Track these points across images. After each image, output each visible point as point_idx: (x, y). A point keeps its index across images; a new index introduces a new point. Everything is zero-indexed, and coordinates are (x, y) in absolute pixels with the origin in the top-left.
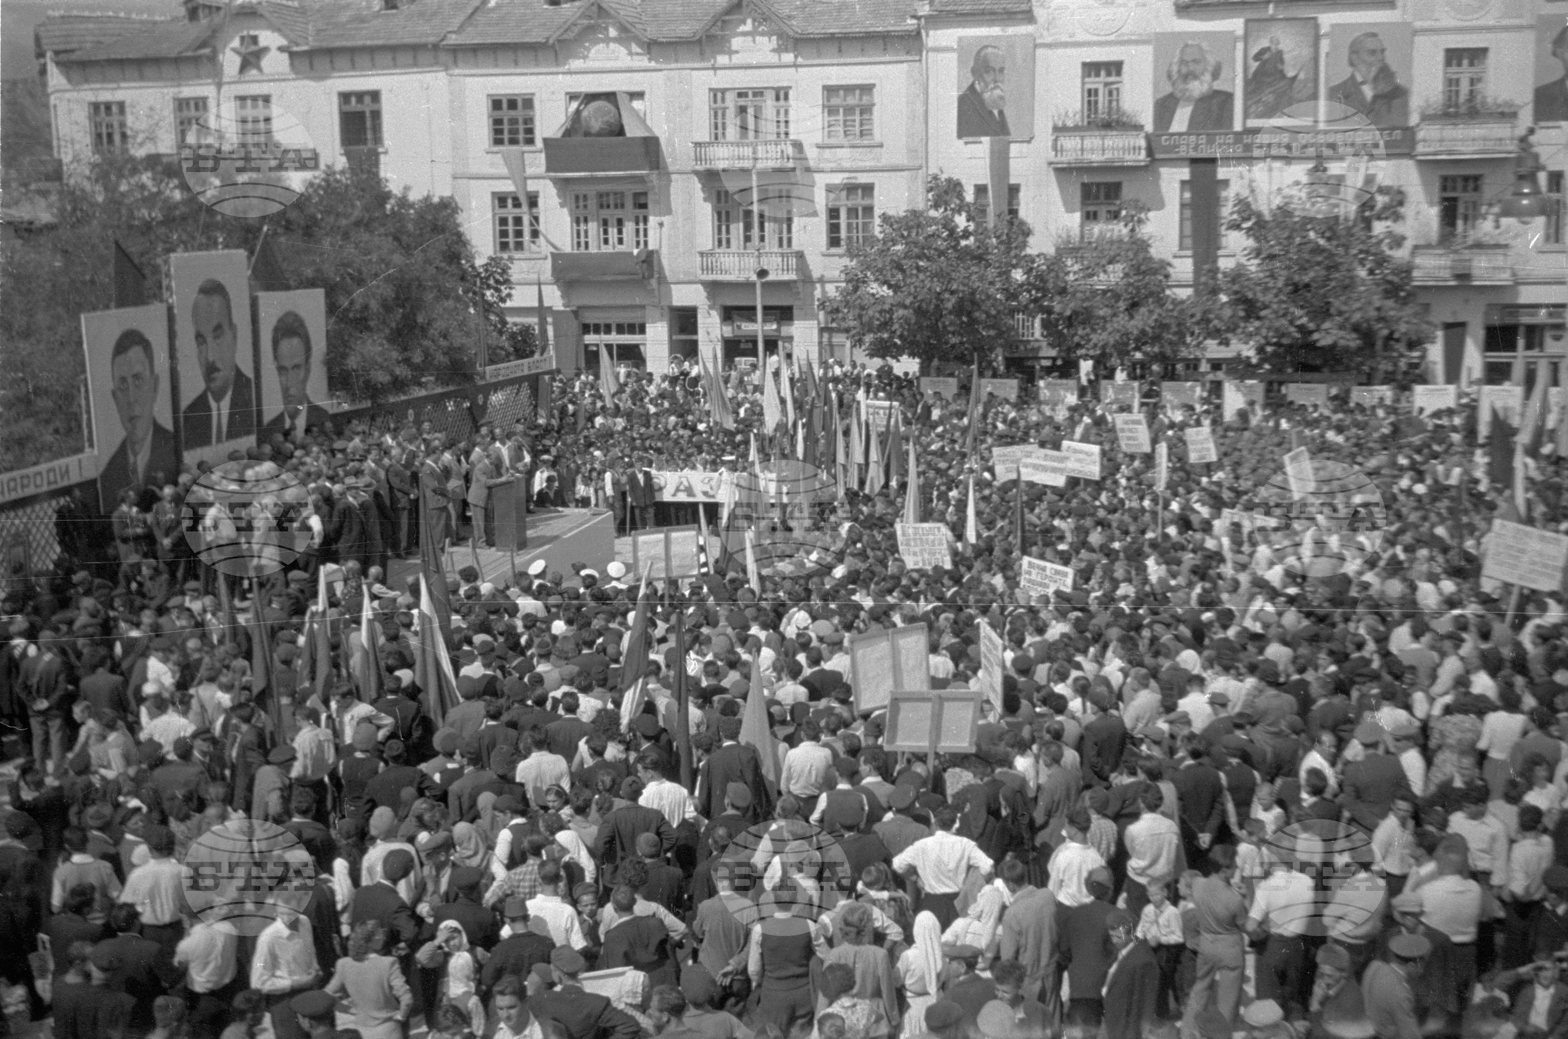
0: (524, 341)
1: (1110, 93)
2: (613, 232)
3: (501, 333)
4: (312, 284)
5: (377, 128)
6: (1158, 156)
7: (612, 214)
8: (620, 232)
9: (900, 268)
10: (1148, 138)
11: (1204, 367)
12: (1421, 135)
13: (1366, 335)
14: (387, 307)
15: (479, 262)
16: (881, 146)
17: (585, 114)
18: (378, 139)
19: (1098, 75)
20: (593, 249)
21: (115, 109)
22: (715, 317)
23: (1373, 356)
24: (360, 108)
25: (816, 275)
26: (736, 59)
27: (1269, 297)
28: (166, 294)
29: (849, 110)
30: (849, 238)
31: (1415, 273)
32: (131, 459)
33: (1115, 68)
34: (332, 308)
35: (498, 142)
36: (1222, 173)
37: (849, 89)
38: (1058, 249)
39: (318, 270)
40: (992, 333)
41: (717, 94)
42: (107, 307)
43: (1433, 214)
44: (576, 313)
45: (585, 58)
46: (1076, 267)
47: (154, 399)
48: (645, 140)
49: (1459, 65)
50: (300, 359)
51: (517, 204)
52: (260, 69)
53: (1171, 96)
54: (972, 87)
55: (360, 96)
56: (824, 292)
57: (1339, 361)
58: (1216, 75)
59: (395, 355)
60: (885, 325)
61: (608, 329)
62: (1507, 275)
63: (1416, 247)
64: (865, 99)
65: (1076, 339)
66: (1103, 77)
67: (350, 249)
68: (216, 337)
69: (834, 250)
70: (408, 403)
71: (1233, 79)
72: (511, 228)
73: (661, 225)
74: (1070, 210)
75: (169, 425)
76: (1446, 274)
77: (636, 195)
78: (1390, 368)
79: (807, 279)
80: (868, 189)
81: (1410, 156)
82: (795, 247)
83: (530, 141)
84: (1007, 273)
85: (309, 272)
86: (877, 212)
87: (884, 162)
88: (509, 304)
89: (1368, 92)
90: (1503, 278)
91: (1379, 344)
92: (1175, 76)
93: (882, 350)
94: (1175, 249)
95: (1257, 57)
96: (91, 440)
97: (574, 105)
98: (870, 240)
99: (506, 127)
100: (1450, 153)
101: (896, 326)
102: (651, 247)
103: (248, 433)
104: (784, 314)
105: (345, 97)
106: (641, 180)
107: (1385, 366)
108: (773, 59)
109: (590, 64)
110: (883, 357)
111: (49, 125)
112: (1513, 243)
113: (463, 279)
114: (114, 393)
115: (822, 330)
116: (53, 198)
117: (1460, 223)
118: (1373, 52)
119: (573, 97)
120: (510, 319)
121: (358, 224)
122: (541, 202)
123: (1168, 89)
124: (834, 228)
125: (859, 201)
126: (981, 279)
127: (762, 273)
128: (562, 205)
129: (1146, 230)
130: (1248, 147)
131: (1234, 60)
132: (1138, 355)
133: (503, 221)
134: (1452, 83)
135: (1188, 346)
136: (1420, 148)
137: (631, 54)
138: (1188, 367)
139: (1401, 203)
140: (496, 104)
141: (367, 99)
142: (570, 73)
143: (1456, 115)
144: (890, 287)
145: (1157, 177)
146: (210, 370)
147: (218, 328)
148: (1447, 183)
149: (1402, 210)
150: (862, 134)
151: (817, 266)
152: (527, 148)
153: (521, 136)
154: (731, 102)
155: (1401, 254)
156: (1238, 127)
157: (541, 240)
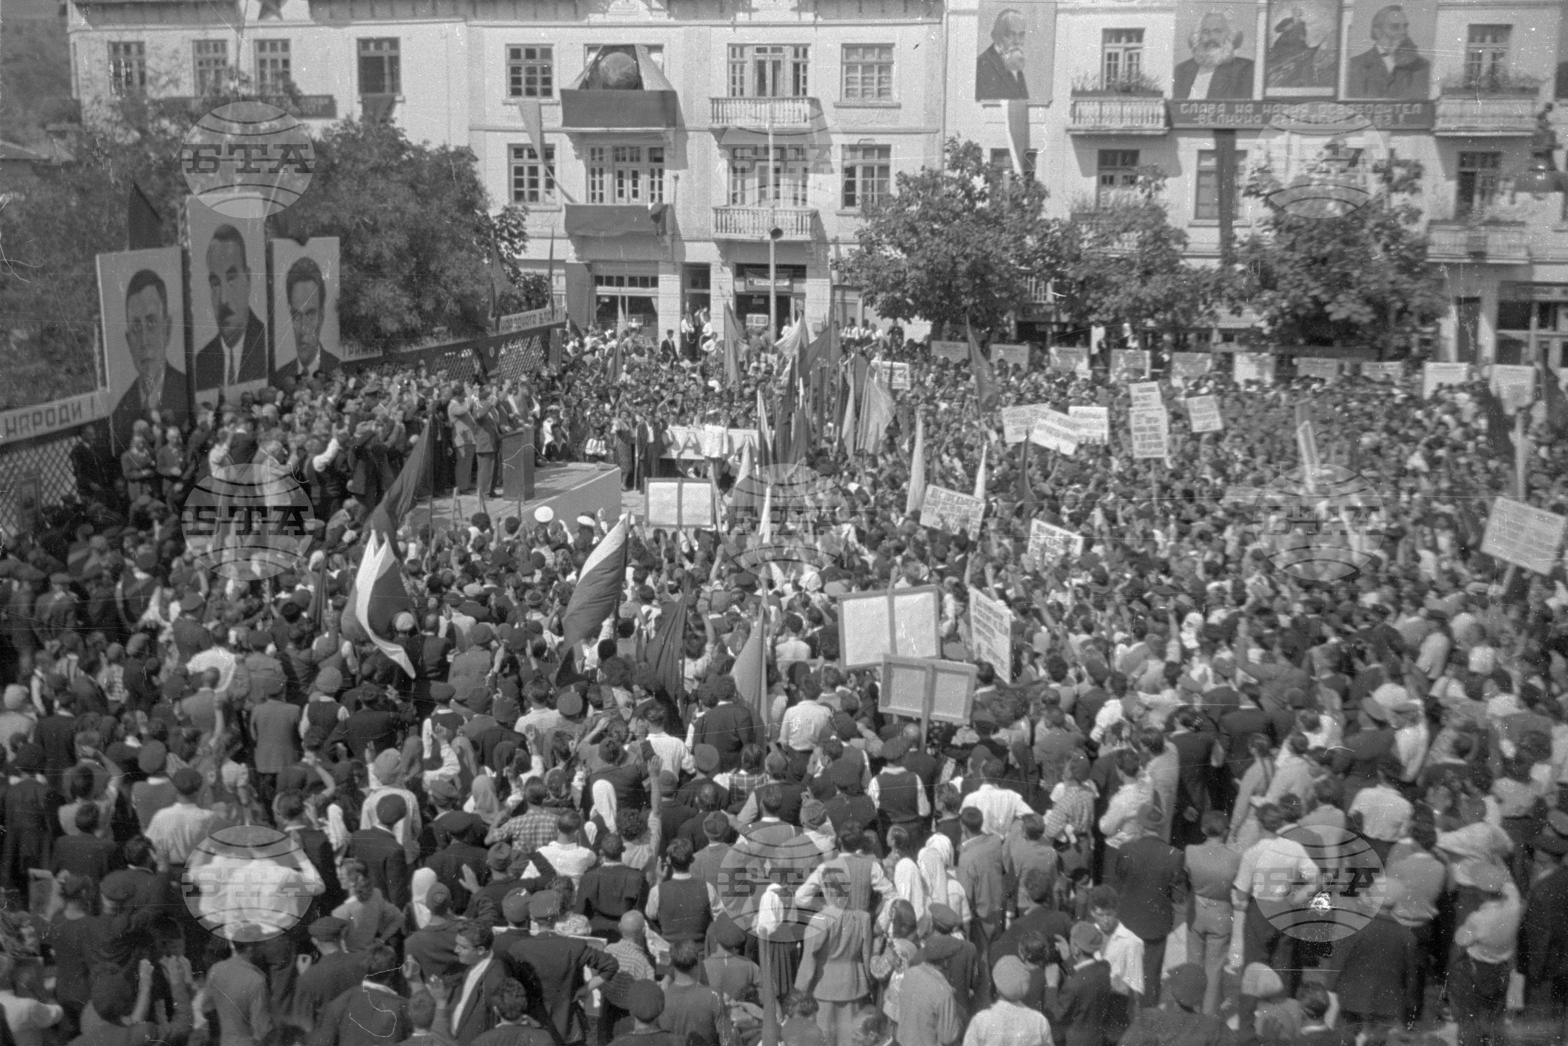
0: (537, 290)
1: (1131, 58)
2: (628, 184)
3: (513, 281)
4: (325, 231)
5: (395, 75)
6: (1177, 125)
7: (627, 167)
8: (635, 184)
9: (914, 230)
10: (1167, 105)
11: (1216, 337)
12: (1441, 109)
13: (1380, 307)
14: (400, 255)
15: (494, 212)
16: (899, 107)
17: (603, 64)
18: (396, 87)
19: (1118, 40)
20: (607, 202)
21: (134, 49)
22: (728, 274)
23: (1385, 329)
24: (378, 53)
25: (830, 236)
26: (756, 18)
27: (1285, 269)
28: (181, 239)
29: (868, 67)
30: (865, 197)
31: (1431, 250)
32: (143, 397)
33: (1136, 34)
34: (347, 256)
35: (516, 92)
36: (1241, 143)
37: (869, 48)
38: (1073, 215)
39: (334, 217)
40: (1005, 295)
41: (736, 49)
42: (120, 248)
43: (1451, 187)
44: (589, 266)
45: (605, 12)
46: (1091, 235)
47: (167, 343)
48: (663, 93)
49: (1483, 40)
50: (315, 305)
51: (532, 155)
52: (279, 15)
53: (1192, 61)
54: (991, 49)
55: (379, 42)
56: (838, 253)
57: (1352, 335)
58: (1237, 43)
59: (406, 301)
60: (897, 285)
61: (620, 282)
62: (1522, 254)
63: (1432, 222)
64: (884, 58)
65: (1089, 303)
66: (1123, 43)
67: (366, 198)
68: (230, 278)
69: (849, 210)
70: (420, 354)
71: (1255, 49)
72: (526, 177)
73: (676, 178)
74: (1086, 174)
75: (182, 368)
76: (1461, 251)
77: (652, 150)
78: (1402, 343)
79: (821, 241)
80: (885, 150)
81: (1428, 131)
82: (810, 206)
83: (548, 93)
84: (1021, 238)
85: (325, 218)
86: (893, 171)
87: (903, 124)
88: (523, 256)
89: (1390, 63)
90: (1519, 257)
91: (1392, 317)
92: (1196, 43)
93: (893, 310)
94: (1191, 217)
95: (1279, 28)
96: (103, 377)
97: (593, 56)
98: (885, 199)
99: (523, 75)
100: (1469, 129)
101: (908, 286)
102: (666, 201)
103: (260, 376)
104: (798, 272)
105: (364, 43)
106: (657, 136)
107: (1398, 341)
108: (794, 18)
109: (609, 19)
110: (895, 318)
111: (68, 62)
112: (1529, 220)
113: (478, 230)
114: (128, 336)
115: (834, 288)
116: (72, 138)
117: (1477, 198)
118: (1396, 26)
119: (591, 48)
120: (523, 270)
121: (375, 170)
122: (557, 153)
123: (1188, 55)
124: (849, 186)
125: (874, 160)
126: (996, 243)
127: (777, 233)
128: (578, 157)
129: (1162, 197)
130: (1266, 119)
131: (1255, 31)
132: (1150, 323)
133: (519, 171)
134: (1474, 58)
135: (1200, 314)
136: (1440, 124)
137: (651, 9)
138: (1199, 337)
139: (1418, 175)
140: (515, 53)
141: (386, 45)
142: (589, 26)
143: (1479, 89)
144: (904, 250)
145: (1175, 146)
146: (224, 313)
147: (232, 271)
148: (1465, 159)
149: (1419, 183)
150: (880, 93)
151: (832, 227)
152: (544, 100)
153: (539, 87)
154: (750, 55)
155: (1417, 229)
156: (1257, 96)
157: (556, 191)
